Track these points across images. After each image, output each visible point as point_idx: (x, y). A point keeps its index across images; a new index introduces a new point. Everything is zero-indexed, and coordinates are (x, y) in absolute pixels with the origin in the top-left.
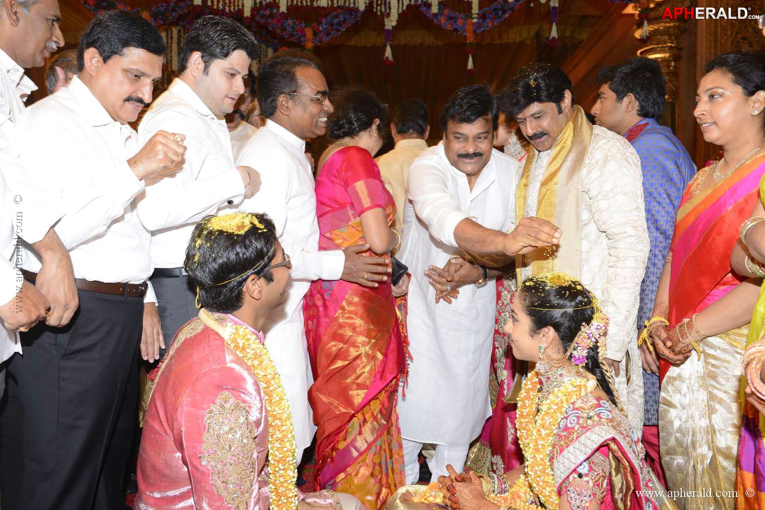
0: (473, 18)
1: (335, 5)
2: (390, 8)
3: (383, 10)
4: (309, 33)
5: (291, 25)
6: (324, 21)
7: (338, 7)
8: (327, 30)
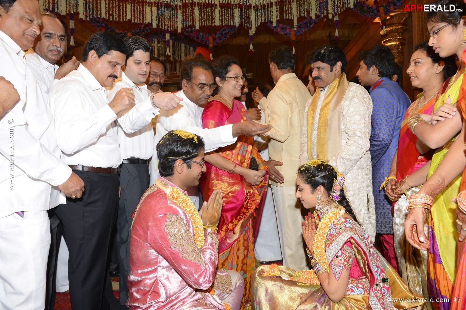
0: (294, 28)
1: (224, 25)
2: (251, 25)
3: (248, 26)
4: (211, 39)
5: (201, 35)
6: (218, 33)
7: (225, 25)
8: (220, 37)
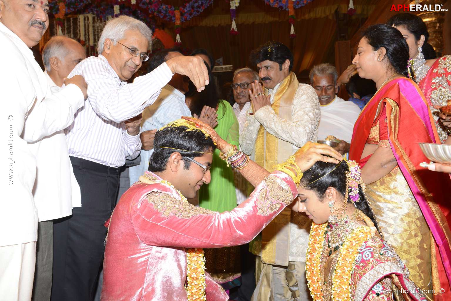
4: (177, 14)
5: (164, 9)
6: (188, 5)
8: (190, 11)
